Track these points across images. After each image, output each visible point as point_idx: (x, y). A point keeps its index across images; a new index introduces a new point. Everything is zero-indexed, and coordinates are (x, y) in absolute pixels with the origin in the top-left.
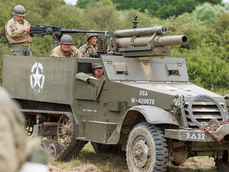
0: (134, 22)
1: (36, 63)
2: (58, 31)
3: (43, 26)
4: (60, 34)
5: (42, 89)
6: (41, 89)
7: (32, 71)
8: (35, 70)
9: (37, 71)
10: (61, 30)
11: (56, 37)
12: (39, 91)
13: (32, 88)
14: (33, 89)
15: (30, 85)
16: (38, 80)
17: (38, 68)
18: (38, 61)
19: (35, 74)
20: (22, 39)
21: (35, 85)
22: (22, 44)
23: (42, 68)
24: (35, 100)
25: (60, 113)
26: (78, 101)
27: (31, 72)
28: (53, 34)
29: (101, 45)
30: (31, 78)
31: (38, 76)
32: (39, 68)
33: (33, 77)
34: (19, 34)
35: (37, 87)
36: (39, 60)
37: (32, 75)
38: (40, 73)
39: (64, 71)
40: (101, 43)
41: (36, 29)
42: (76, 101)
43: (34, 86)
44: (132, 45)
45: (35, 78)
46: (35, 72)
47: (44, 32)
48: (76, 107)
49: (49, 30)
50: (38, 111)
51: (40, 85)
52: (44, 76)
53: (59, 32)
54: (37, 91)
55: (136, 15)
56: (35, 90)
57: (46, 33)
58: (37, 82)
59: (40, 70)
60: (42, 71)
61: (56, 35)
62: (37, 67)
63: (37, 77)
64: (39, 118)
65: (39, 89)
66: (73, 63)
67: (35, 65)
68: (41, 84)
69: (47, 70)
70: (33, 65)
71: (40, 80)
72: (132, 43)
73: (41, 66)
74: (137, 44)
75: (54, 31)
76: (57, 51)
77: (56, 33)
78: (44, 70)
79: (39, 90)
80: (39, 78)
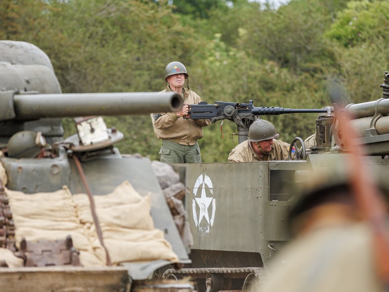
0: (384, 87)
1: (201, 176)
2: (247, 111)
3: (216, 103)
4: (250, 118)
5: (212, 226)
6: (210, 226)
7: (195, 191)
8: (200, 189)
9: (203, 191)
10: (253, 110)
11: (244, 124)
12: (208, 231)
13: (196, 225)
14: (198, 227)
15: (193, 220)
16: (205, 210)
17: (204, 186)
18: (205, 172)
19: (201, 197)
20: (177, 131)
21: (201, 218)
22: (177, 141)
23: (210, 185)
24: (203, 249)
25: (242, 269)
26: (272, 244)
27: (194, 195)
28: (238, 117)
29: (322, 135)
30: (194, 205)
31: (204, 201)
32: (205, 184)
33: (197, 204)
34: (167, 123)
35: (204, 223)
36: (205, 169)
37: (195, 200)
38: (208, 195)
39: (248, 189)
40: (322, 130)
41: (201, 109)
42: (269, 246)
43: (200, 221)
44: (372, 132)
45: (201, 206)
46: (199, 195)
47: (218, 114)
48: (270, 256)
49: (230, 109)
50: (208, 270)
51: (210, 219)
52: (214, 200)
53: (249, 114)
54: (204, 231)
55: (387, 73)
56: (201, 229)
57: (222, 117)
58: (204, 213)
59: (207, 189)
60: (211, 191)
61: (243, 120)
62: (202, 184)
63: (203, 204)
64: (210, 282)
65: (208, 227)
66: (260, 172)
67: (199, 181)
68: (210, 217)
69: (219, 189)
70: (196, 180)
71: (208, 209)
72: (373, 128)
73: (208, 182)
74: (382, 130)
75: (239, 111)
76: (240, 151)
77: (243, 115)
78: (214, 189)
79: (207, 229)
80: (207, 206)
